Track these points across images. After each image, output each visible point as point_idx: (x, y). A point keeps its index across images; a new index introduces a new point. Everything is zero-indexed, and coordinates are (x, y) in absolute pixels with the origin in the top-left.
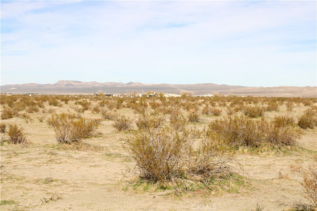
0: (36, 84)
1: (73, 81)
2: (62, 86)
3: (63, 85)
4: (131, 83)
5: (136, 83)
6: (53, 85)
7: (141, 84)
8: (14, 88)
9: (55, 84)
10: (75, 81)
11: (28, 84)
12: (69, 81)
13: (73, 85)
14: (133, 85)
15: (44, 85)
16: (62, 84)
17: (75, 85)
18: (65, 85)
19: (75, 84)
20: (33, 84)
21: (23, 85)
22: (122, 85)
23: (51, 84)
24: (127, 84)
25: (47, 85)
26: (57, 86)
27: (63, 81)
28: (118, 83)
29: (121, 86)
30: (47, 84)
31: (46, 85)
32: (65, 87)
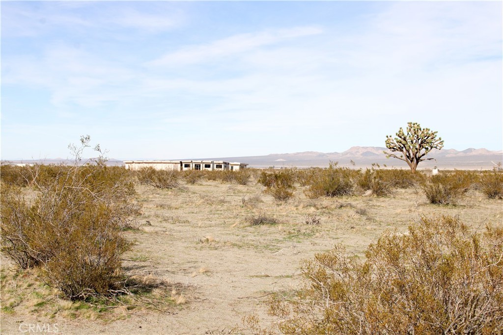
0: (315, 152)
1: (373, 147)
2: (356, 156)
3: (358, 154)
4: (470, 150)
5: (478, 150)
6: (342, 154)
7: (488, 151)
8: (282, 160)
9: (346, 153)
10: (376, 148)
11: (304, 153)
12: (367, 147)
13: (374, 154)
14: (474, 153)
15: (328, 154)
16: (357, 152)
17: (377, 155)
18: (362, 155)
19: (377, 153)
20: (311, 152)
21: (295, 154)
22: (455, 154)
23: (338, 153)
24: (465, 152)
25: (333, 154)
26: (348, 155)
27: (358, 148)
28: (448, 150)
29: (454, 156)
30: (333, 152)
31: (330, 154)
32: (361, 157)
